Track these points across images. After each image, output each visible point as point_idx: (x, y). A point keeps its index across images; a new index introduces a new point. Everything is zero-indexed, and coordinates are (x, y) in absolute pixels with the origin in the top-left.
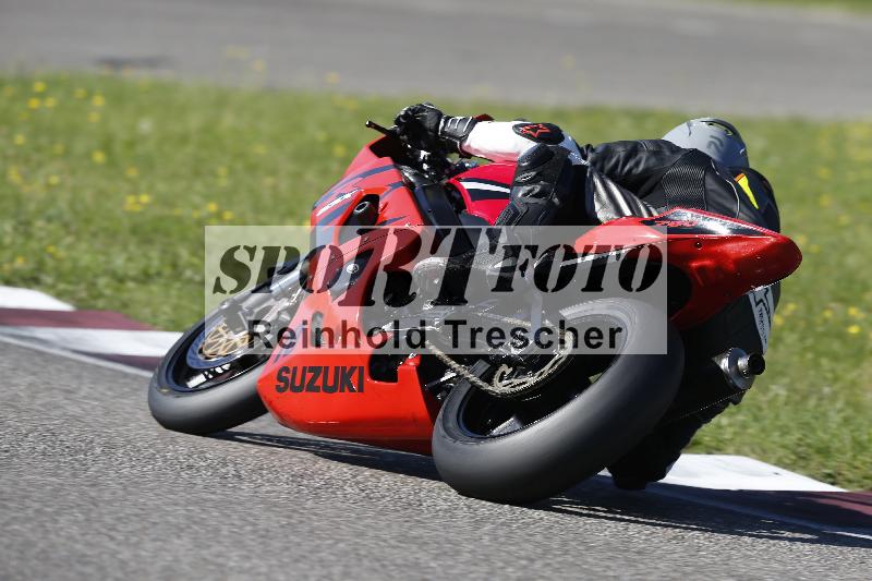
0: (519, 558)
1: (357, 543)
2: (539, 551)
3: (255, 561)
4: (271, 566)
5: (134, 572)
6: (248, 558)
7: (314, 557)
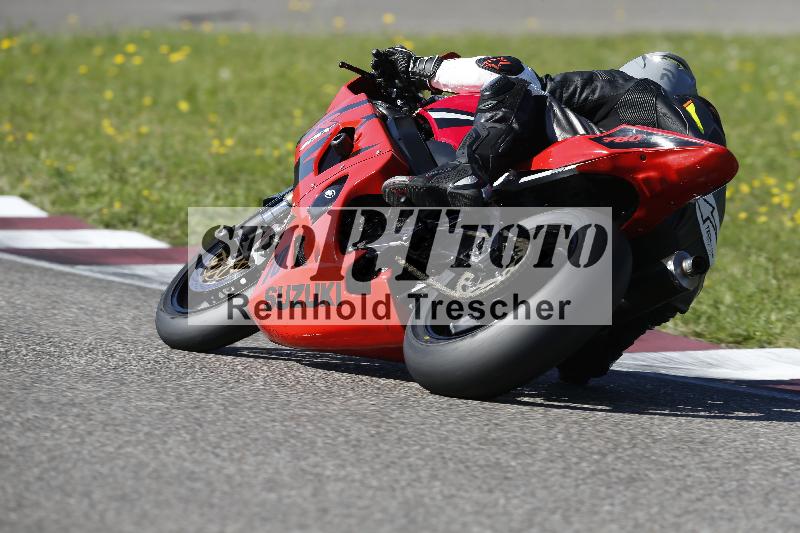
0: (592, 453)
1: (442, 448)
2: (610, 445)
3: (349, 469)
4: (364, 473)
5: (240, 485)
6: (343, 467)
7: (404, 462)
